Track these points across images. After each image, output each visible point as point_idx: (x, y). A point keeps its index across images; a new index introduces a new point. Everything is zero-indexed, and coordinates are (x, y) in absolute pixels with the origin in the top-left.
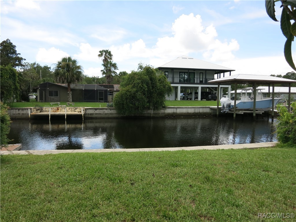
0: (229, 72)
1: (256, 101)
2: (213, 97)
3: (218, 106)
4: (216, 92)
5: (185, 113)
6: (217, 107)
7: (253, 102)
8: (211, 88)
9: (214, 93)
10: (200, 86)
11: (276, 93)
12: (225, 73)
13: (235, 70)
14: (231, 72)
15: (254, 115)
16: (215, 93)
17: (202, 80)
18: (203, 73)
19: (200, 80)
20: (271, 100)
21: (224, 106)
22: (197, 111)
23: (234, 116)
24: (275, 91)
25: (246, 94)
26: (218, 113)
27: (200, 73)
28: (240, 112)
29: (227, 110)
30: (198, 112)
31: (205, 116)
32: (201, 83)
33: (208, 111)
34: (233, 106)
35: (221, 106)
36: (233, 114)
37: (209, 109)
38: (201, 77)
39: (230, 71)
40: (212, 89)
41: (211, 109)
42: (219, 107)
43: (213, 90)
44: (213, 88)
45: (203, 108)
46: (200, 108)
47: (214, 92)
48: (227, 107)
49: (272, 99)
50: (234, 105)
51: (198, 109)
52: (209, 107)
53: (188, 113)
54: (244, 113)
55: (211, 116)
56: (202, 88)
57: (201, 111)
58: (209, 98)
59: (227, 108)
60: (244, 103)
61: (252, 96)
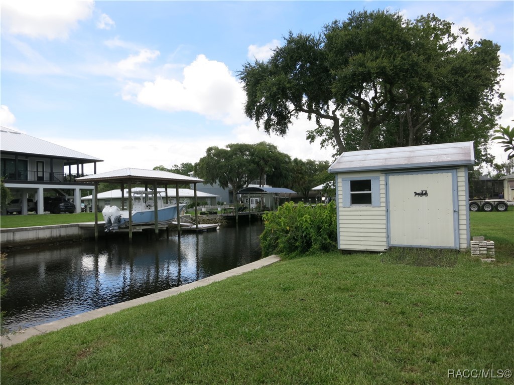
0: (93, 164)
1: (158, 209)
2: (68, 206)
3: (96, 222)
4: (69, 197)
5: (32, 241)
6: (94, 223)
7: (154, 213)
8: (60, 191)
9: (67, 200)
10: (41, 187)
11: (182, 197)
12: (84, 165)
13: (103, 161)
14: (97, 163)
15: (157, 231)
16: (69, 199)
17: (42, 176)
18: (43, 163)
19: (39, 176)
20: (175, 207)
21: (110, 220)
22: (56, 233)
23: (131, 235)
24: (180, 195)
25: (142, 199)
26: (96, 234)
27: (37, 162)
28: (138, 228)
29: (114, 228)
30: (58, 235)
31: (71, 242)
32: (40, 180)
33: (75, 231)
34: (125, 219)
35: (104, 220)
36: (127, 233)
37: (78, 227)
38: (40, 169)
39: (95, 161)
40: (63, 192)
41: (82, 228)
42: (99, 223)
43: (65, 194)
44: (63, 190)
45: (67, 226)
46: (61, 227)
47: (67, 197)
48: (115, 222)
49: (176, 205)
50: (128, 217)
51: (58, 229)
52: (78, 225)
53: (38, 239)
54: (143, 230)
55: (82, 241)
56: (45, 190)
57: (63, 232)
58: (62, 209)
59: (116, 224)
60: (142, 213)
61: (152, 203)
